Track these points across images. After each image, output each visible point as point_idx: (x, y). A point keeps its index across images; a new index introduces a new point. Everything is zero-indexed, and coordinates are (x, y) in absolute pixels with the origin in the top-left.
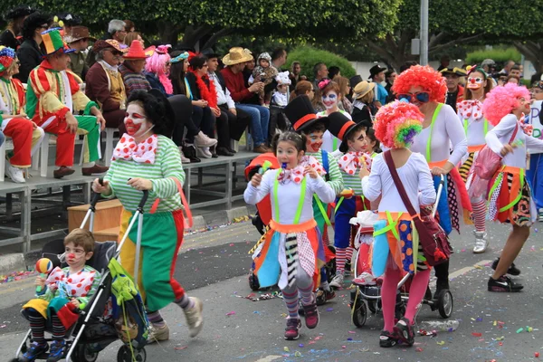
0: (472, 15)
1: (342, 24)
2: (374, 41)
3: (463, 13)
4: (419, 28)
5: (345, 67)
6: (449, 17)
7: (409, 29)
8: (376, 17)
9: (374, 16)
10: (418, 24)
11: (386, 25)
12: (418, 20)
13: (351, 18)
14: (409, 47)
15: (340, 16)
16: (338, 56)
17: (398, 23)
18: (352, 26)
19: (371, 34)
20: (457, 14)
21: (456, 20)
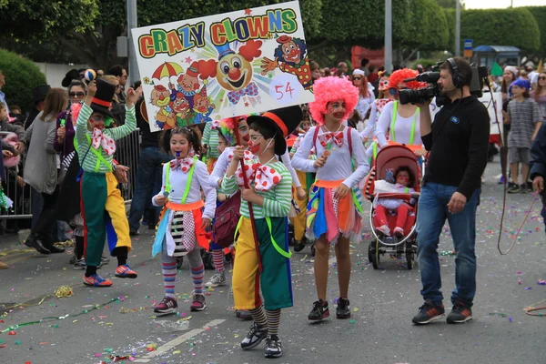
0: (191, 8)
1: (24, 16)
2: (69, 38)
3: (180, 6)
4: (126, 23)
5: (30, 71)
6: (163, 10)
7: (112, 23)
8: (71, 8)
9: (67, 7)
10: (125, 17)
11: (84, 17)
12: (125, 12)
13: (36, 9)
14: (114, 46)
15: (22, 5)
16: (20, 56)
17: (98, 16)
18: (38, 19)
19: (64, 29)
20: (172, 7)
21: (172, 14)
